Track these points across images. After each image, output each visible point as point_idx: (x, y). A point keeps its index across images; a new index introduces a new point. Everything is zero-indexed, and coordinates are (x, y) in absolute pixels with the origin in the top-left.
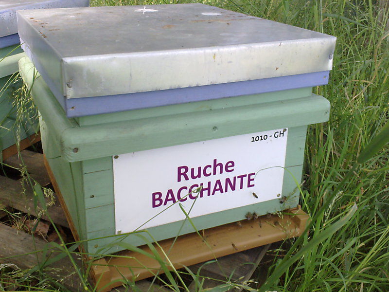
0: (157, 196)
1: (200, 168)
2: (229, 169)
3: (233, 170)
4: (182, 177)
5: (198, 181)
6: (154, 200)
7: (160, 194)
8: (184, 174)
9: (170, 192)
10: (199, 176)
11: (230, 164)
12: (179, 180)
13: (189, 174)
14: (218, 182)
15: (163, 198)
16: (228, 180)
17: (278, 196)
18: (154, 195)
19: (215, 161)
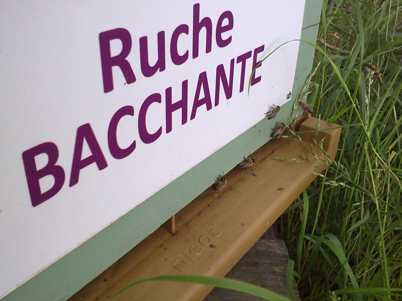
0: (41, 161)
1: (161, 36)
2: (225, 36)
3: (229, 40)
4: (117, 71)
5: (158, 83)
6: (33, 176)
7: (51, 149)
8: (121, 61)
9: (85, 133)
10: (161, 65)
11: (226, 22)
12: (108, 86)
13: (134, 59)
14: (203, 78)
15: (65, 161)
16: (220, 69)
17: (288, 98)
18: (29, 157)
19: (196, 8)
